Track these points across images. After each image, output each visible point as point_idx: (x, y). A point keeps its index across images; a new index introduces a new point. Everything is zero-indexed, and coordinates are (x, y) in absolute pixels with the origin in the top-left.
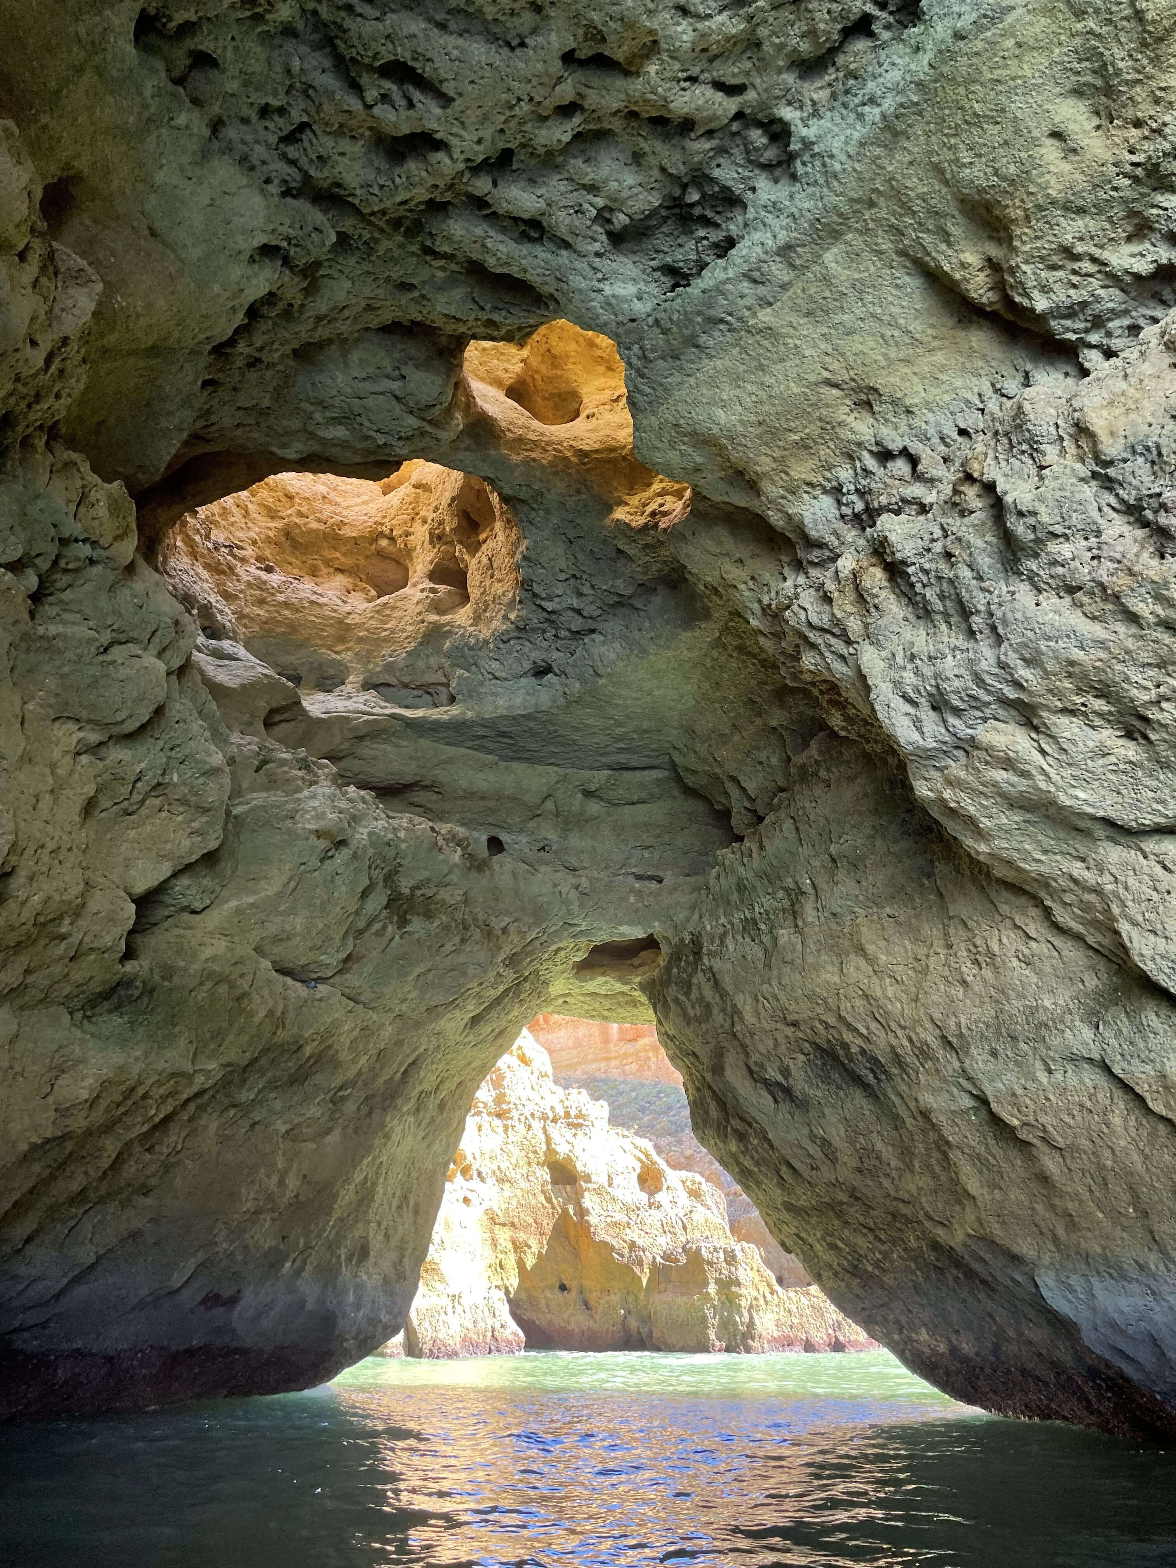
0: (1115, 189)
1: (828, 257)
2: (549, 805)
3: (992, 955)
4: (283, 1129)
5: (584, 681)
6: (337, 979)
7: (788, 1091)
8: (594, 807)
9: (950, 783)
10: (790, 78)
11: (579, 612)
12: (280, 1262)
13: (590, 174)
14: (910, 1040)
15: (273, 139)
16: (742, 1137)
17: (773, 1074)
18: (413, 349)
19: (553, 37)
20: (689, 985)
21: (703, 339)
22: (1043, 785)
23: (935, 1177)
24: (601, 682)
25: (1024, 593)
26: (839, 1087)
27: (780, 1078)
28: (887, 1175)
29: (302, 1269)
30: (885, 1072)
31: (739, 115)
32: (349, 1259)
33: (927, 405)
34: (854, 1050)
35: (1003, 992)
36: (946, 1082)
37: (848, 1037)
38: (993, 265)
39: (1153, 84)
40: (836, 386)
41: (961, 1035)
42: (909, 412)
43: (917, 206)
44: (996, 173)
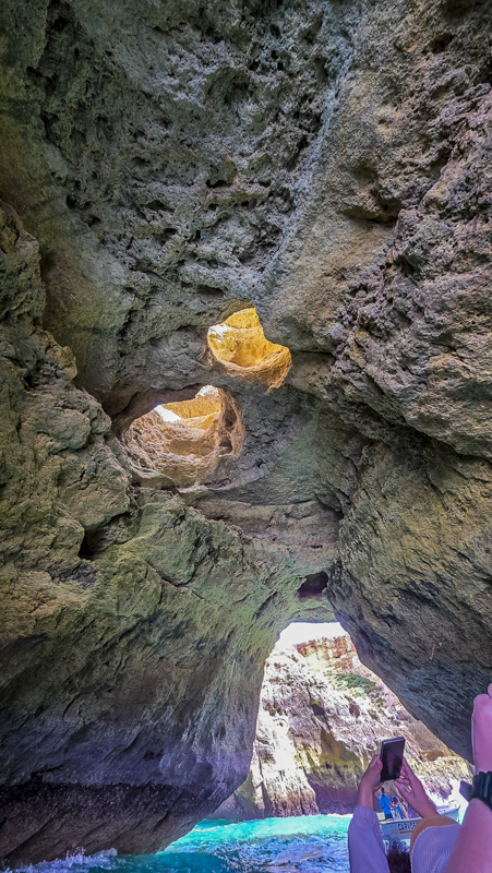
0: (411, 127)
1: (314, 229)
2: (273, 521)
3: (468, 500)
4: (175, 661)
5: (274, 461)
6: (190, 584)
7: (393, 618)
8: (291, 521)
9: (421, 404)
10: (284, 171)
11: (266, 434)
12: (179, 735)
13: (228, 233)
14: (443, 565)
15: (124, 248)
16: (380, 653)
17: (385, 611)
18: (189, 335)
19: (201, 175)
20: (340, 581)
21: (278, 282)
22: (467, 376)
23: (479, 640)
24: (280, 458)
25: (427, 283)
26: (417, 608)
27: (389, 612)
28: (453, 649)
29: (193, 740)
30: (437, 589)
31: (271, 194)
32: (216, 735)
33: (365, 264)
34: (418, 583)
35: (482, 517)
36: (467, 578)
37: (414, 577)
38: (374, 193)
39: (413, 72)
40: (329, 275)
41: (468, 548)
42: (358, 270)
43: (340, 188)
44: (363, 148)
